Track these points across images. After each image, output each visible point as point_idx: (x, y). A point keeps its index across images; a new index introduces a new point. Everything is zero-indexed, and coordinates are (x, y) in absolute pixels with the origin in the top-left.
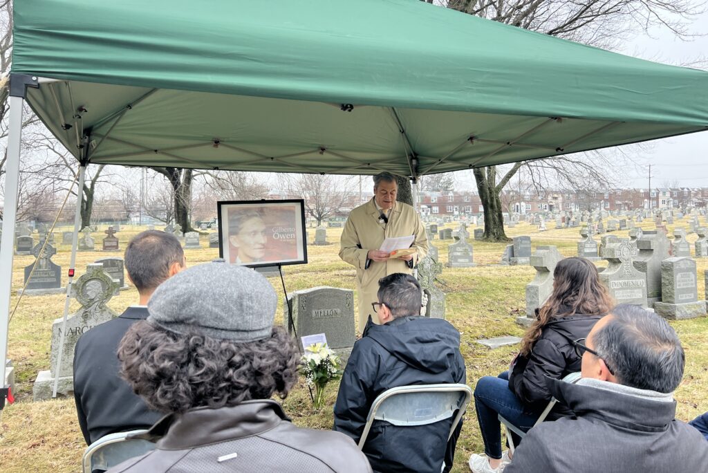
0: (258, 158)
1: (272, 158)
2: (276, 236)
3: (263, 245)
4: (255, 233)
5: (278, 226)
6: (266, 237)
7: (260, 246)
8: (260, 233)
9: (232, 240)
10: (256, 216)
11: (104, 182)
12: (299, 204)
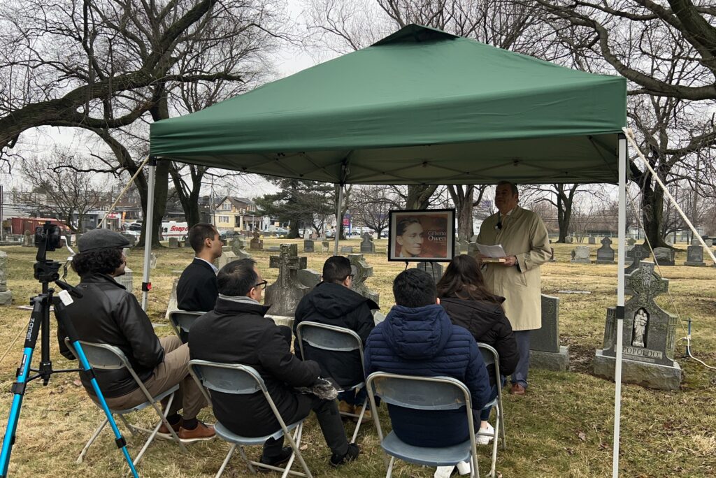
0: (458, 173)
2: (431, 238)
3: (420, 244)
4: (415, 235)
5: (433, 231)
6: (422, 238)
7: (418, 246)
8: (418, 236)
9: (398, 239)
10: (416, 222)
11: (586, 191)
12: (451, 213)
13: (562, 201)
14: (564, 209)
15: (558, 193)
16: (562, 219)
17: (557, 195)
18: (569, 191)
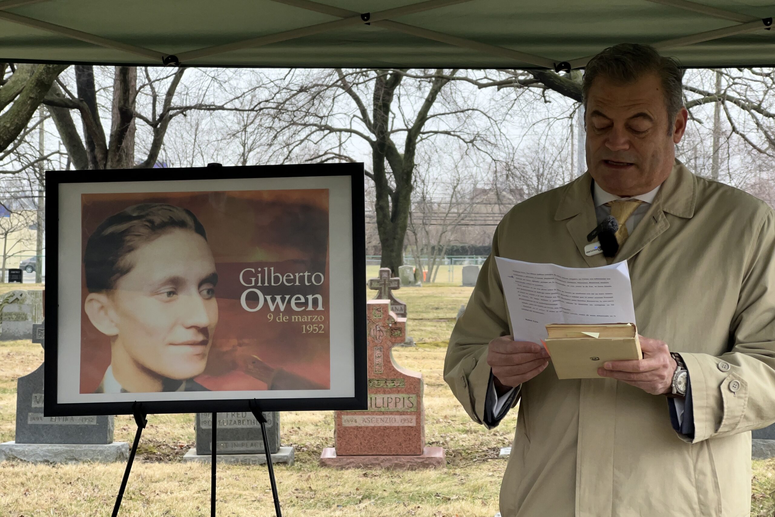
1: (366, 17)
2: (252, 299)
3: (203, 330)
4: (176, 285)
5: (262, 264)
6: (214, 303)
7: (191, 335)
8: (194, 290)
9: (92, 309)
10: (182, 224)
11: (447, 133)
12: (346, 181)
13: (386, 163)
14: (393, 184)
15: (374, 138)
16: (385, 216)
17: (372, 143)
18: (406, 133)
